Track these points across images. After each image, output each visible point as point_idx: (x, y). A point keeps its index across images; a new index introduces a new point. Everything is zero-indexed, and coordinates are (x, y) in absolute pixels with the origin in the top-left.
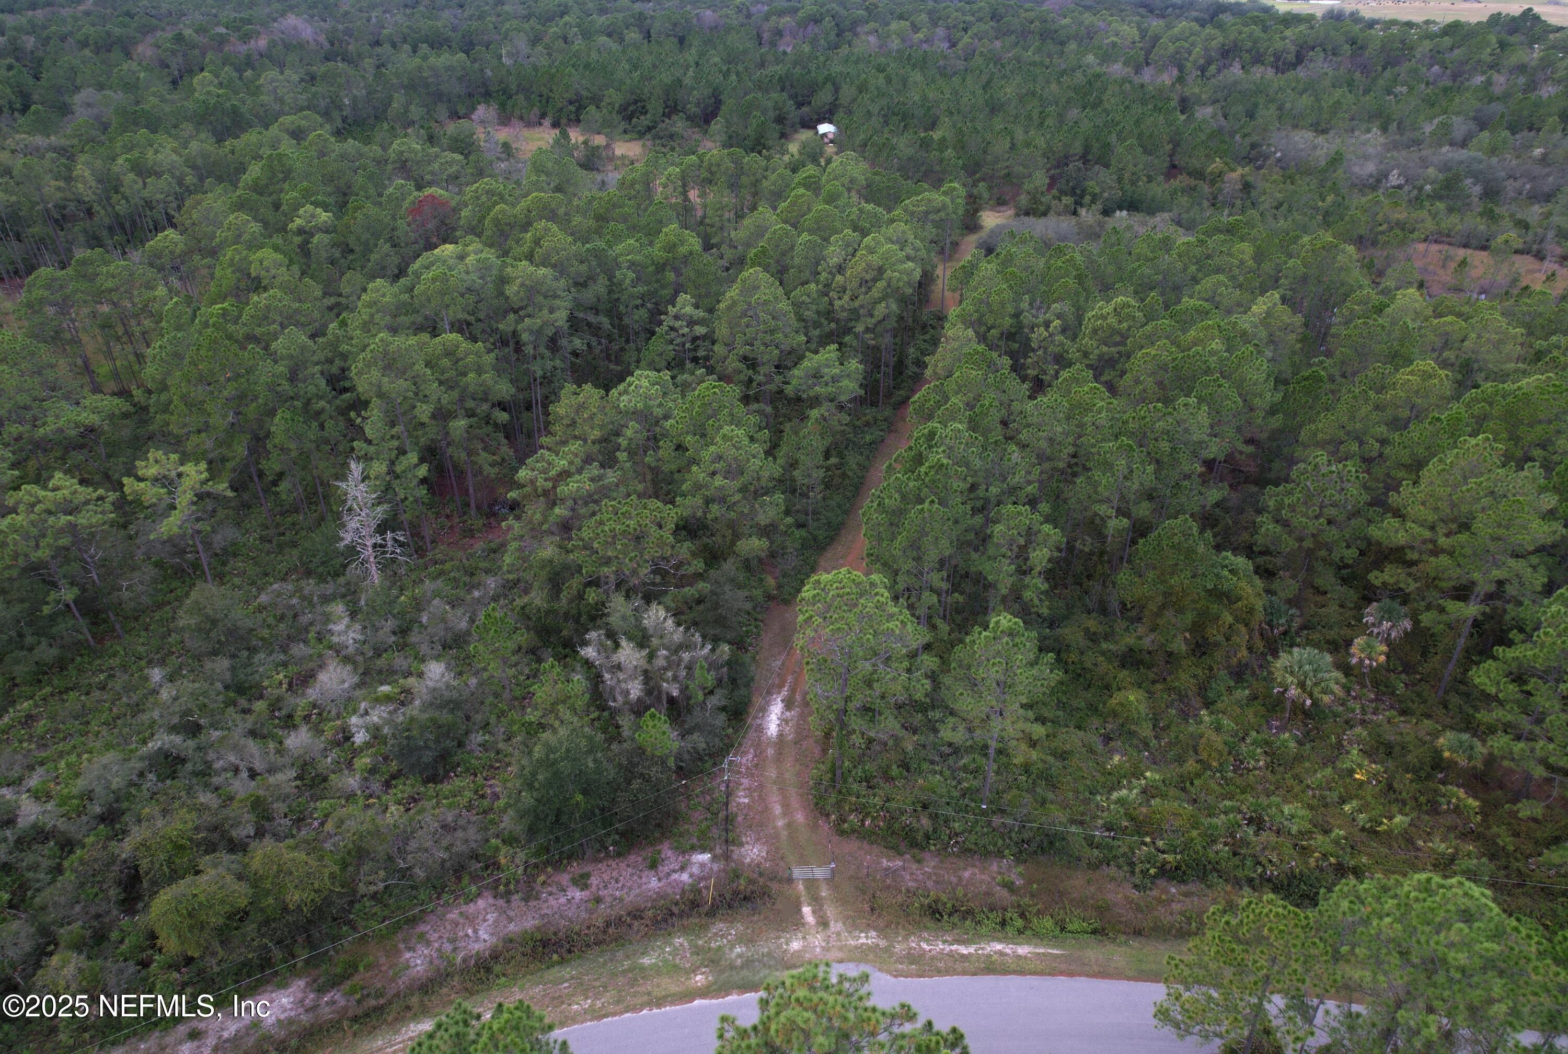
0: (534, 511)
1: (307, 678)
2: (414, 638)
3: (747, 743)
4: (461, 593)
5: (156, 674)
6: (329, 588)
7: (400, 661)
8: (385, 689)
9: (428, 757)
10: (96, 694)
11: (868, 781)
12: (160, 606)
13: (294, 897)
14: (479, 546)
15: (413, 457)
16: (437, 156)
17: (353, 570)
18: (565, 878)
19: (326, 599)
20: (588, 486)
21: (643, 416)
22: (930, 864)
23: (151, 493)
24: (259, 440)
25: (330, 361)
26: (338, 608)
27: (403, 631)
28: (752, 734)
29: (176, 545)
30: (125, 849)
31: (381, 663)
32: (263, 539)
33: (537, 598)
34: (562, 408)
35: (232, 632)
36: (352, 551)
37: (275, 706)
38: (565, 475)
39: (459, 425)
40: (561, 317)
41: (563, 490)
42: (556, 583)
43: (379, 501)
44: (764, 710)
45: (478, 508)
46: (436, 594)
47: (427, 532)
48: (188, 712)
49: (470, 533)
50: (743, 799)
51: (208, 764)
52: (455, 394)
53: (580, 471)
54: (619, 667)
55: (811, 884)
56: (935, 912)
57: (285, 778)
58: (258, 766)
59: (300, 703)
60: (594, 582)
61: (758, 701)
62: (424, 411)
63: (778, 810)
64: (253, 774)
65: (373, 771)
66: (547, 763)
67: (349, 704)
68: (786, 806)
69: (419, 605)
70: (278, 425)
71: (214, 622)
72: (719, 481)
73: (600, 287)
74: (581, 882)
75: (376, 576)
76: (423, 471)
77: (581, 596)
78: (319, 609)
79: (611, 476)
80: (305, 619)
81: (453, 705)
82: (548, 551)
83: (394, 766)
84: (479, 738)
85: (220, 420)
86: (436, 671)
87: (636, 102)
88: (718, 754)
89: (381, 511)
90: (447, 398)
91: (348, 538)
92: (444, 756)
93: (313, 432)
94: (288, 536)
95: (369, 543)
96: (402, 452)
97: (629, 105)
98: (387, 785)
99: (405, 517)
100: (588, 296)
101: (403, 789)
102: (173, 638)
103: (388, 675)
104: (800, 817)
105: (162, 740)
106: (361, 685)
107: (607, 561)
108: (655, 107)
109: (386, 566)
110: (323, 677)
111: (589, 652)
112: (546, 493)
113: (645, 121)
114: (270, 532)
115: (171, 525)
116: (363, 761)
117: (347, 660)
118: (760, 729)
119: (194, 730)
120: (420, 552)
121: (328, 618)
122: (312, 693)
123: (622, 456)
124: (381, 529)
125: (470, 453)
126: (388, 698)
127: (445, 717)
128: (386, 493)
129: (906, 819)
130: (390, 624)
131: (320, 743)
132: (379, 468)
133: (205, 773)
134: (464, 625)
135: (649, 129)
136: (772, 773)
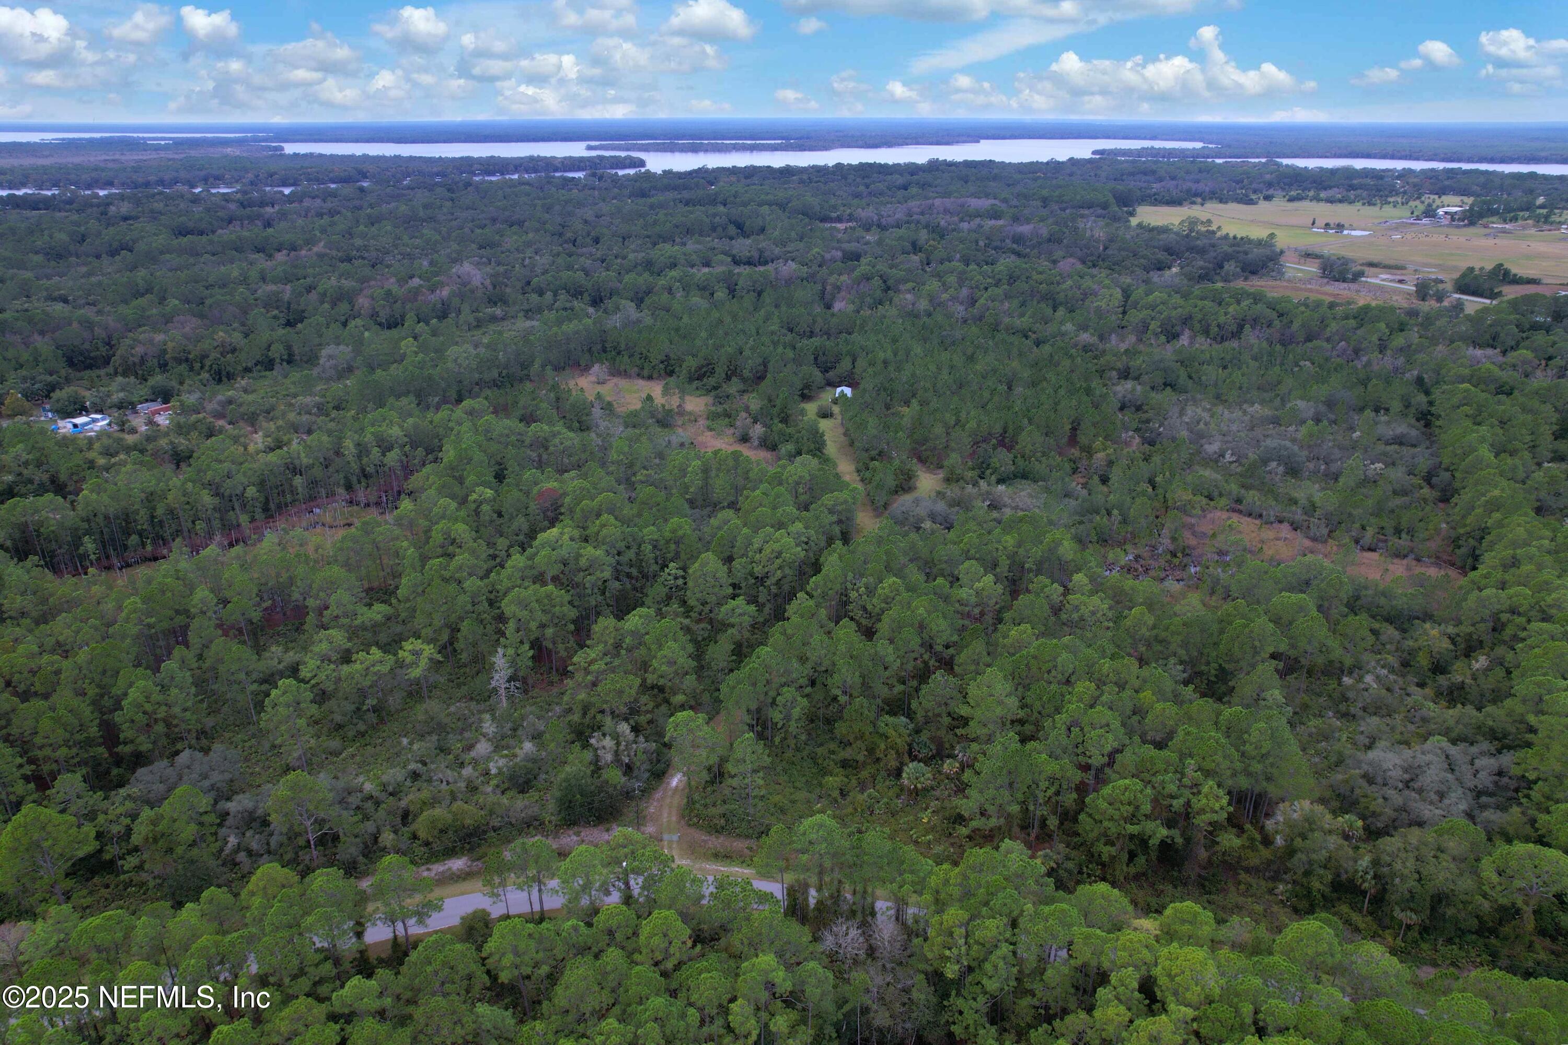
0: (579, 676)
1: (470, 747)
2: (519, 732)
3: (661, 788)
4: (543, 713)
5: (405, 741)
6: (482, 706)
7: (512, 742)
8: (505, 752)
9: (521, 781)
10: (379, 748)
11: (706, 806)
12: (403, 710)
13: (468, 822)
14: (555, 690)
15: (526, 646)
16: (559, 433)
17: (493, 700)
18: (571, 832)
19: (480, 712)
20: (603, 666)
21: (634, 633)
22: (721, 839)
23: (409, 658)
24: (456, 630)
25: (491, 592)
26: (487, 716)
27: (515, 730)
28: (664, 785)
29: (417, 682)
30: (403, 804)
31: (503, 743)
32: (449, 680)
33: (576, 717)
34: (596, 628)
35: (439, 724)
36: (495, 690)
37: (457, 758)
38: (591, 663)
39: (549, 632)
40: (607, 574)
41: (593, 668)
42: (585, 710)
43: (510, 667)
44: (672, 776)
45: (557, 670)
46: (531, 713)
47: (530, 682)
48: (423, 756)
49: (551, 683)
50: (652, 810)
51: (431, 778)
52: (549, 616)
53: (601, 659)
54: (604, 747)
55: (671, 842)
56: (716, 856)
57: (462, 785)
58: (450, 780)
59: (468, 757)
60: (602, 712)
61: (671, 771)
62: (533, 625)
63: (666, 815)
64: (448, 783)
65: (497, 786)
66: (566, 780)
67: (489, 759)
68: (670, 813)
69: (523, 718)
70: (465, 626)
71: (432, 719)
72: (664, 668)
73: (631, 554)
74: (578, 834)
75: (505, 703)
76: (531, 653)
77: (594, 717)
78: (477, 716)
79: (617, 662)
80: (470, 721)
81: (534, 761)
82: (582, 696)
83: (506, 785)
84: (544, 776)
85: (438, 622)
86: (528, 746)
87: (708, 365)
88: (646, 792)
89: (510, 672)
90: (545, 619)
91: (494, 683)
92: (528, 782)
93: (480, 630)
94: (462, 680)
95: (503, 686)
96: (522, 642)
97: (703, 366)
98: (503, 793)
99: (521, 674)
100: (624, 559)
101: (509, 794)
102: (410, 726)
103: (508, 747)
104: (674, 819)
105: (412, 766)
106: (495, 751)
107: (606, 702)
108: (720, 371)
109: (510, 697)
110: (478, 746)
111: (593, 741)
112: (585, 669)
113: (712, 381)
114: (453, 677)
115: (416, 673)
116: (494, 782)
117: (489, 740)
118: (668, 783)
119: (425, 764)
120: (526, 692)
121: (481, 721)
122: (473, 754)
123: (623, 652)
124: (509, 681)
125: (554, 643)
126: (506, 756)
127: (530, 765)
128: (513, 663)
129: (715, 821)
130: (509, 725)
131: (476, 774)
132: (511, 651)
133: (429, 781)
134: (543, 728)
135: (715, 388)
136: (668, 801)
